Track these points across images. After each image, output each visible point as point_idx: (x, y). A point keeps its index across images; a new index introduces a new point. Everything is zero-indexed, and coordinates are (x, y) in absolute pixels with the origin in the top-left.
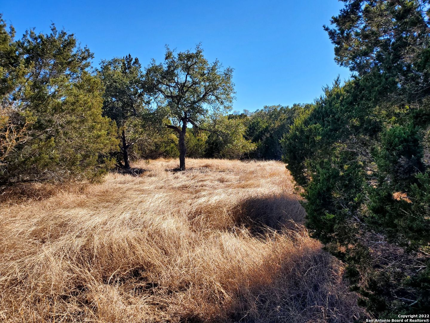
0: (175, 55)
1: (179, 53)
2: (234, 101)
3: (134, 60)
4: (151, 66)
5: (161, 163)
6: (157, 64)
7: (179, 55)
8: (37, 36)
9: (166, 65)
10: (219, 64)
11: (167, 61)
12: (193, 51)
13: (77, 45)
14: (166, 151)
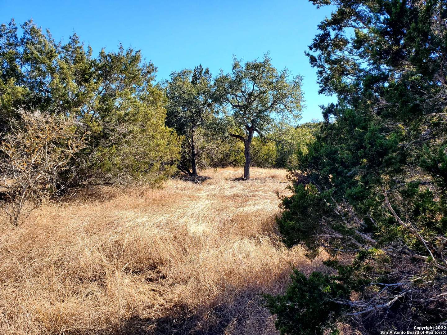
0: (243, 65)
1: (246, 62)
2: (304, 109)
3: (204, 71)
4: (219, 76)
5: (229, 171)
6: (225, 74)
7: (247, 64)
8: (106, 54)
9: (234, 75)
10: (288, 72)
11: (234, 71)
12: (261, 60)
13: (142, 60)
14: (235, 160)
